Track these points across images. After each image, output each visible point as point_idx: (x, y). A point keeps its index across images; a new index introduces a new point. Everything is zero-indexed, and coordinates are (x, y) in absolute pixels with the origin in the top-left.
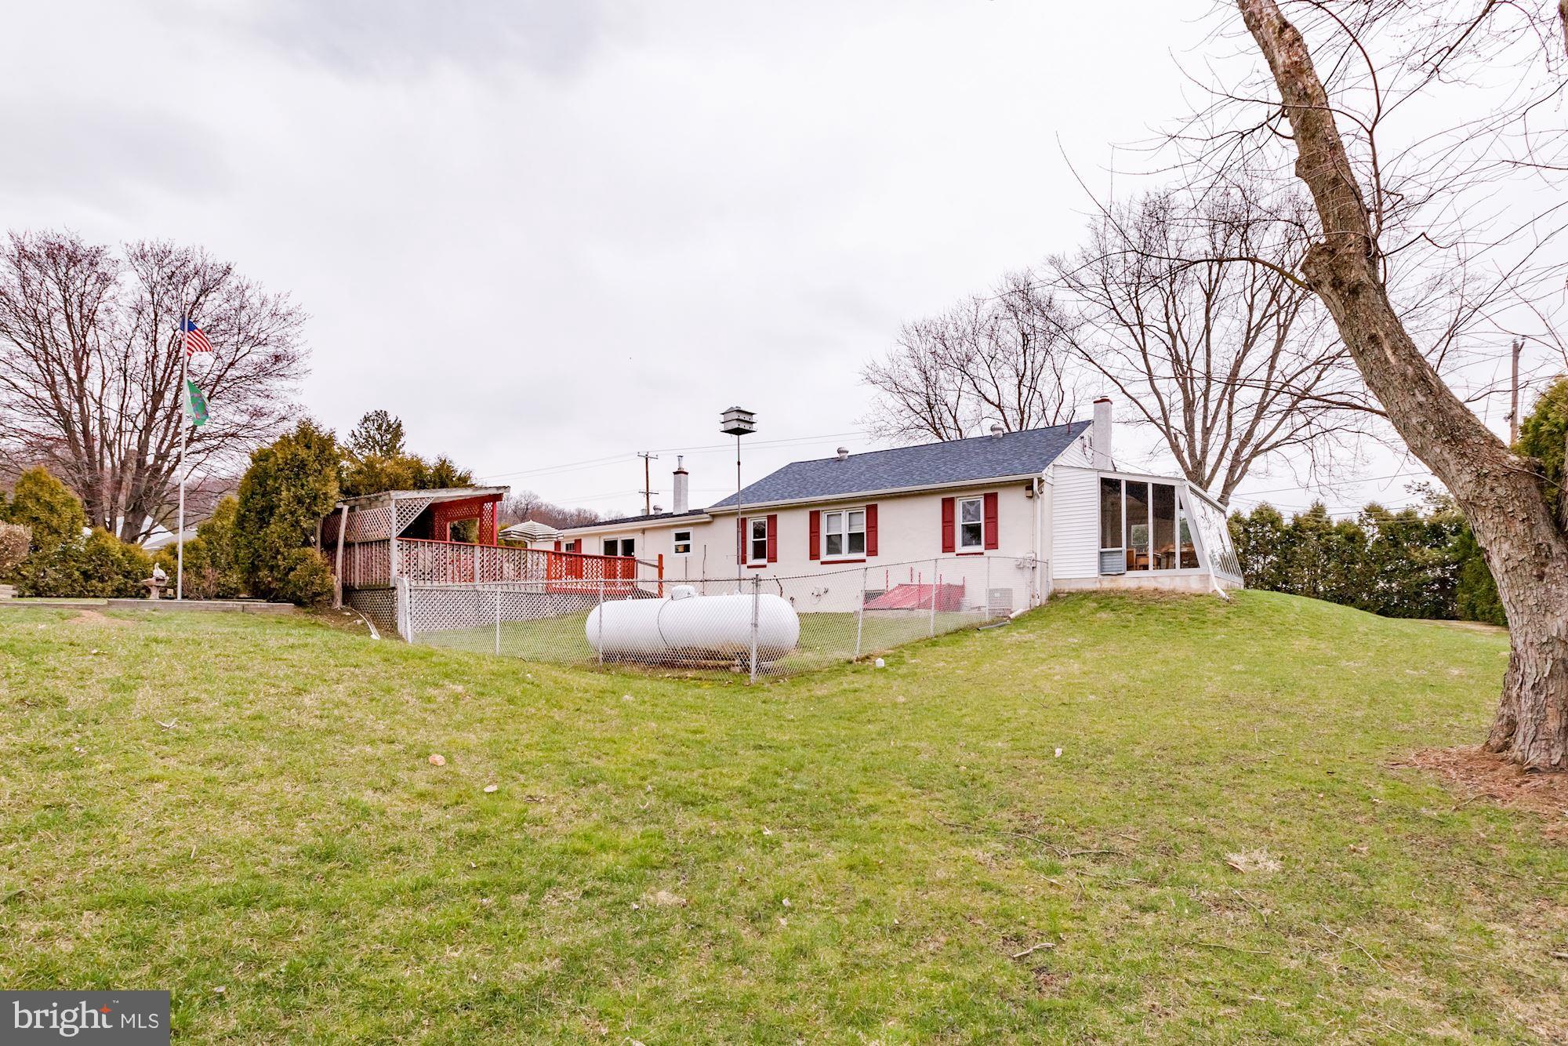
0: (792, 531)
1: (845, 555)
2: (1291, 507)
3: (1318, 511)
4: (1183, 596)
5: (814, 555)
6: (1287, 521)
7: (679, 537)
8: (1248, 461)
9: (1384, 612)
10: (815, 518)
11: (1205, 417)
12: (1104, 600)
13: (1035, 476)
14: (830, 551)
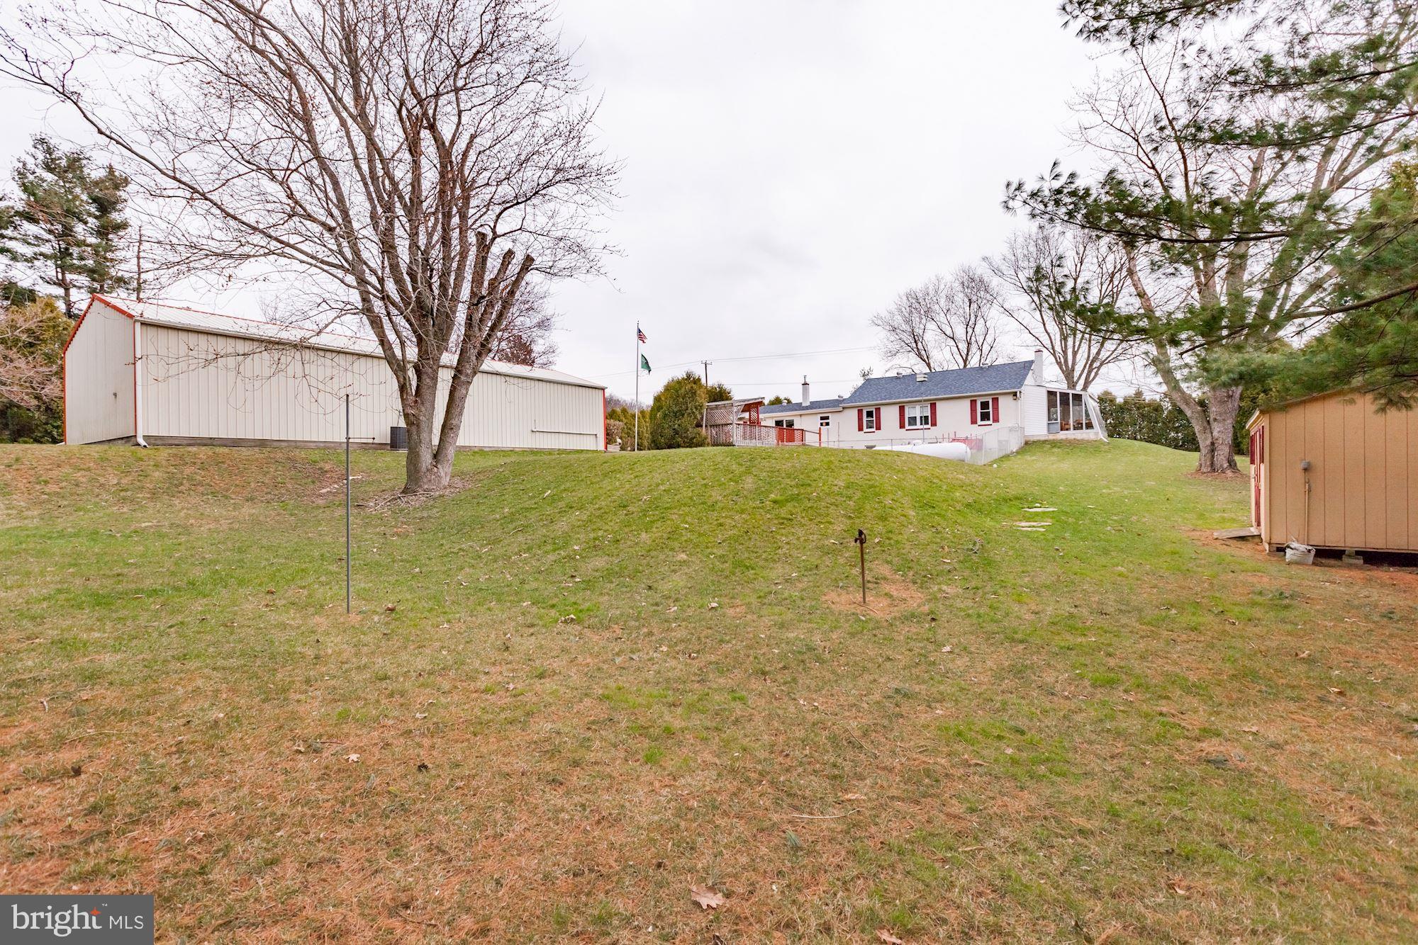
0: (890, 416)
1: (918, 426)
2: (1121, 393)
3: (1139, 394)
4: (1088, 441)
5: (902, 426)
6: (1120, 400)
7: (822, 418)
8: (1099, 368)
9: (1176, 447)
10: (902, 409)
11: (1074, 346)
12: (1054, 444)
13: (1018, 390)
14: (910, 424)
